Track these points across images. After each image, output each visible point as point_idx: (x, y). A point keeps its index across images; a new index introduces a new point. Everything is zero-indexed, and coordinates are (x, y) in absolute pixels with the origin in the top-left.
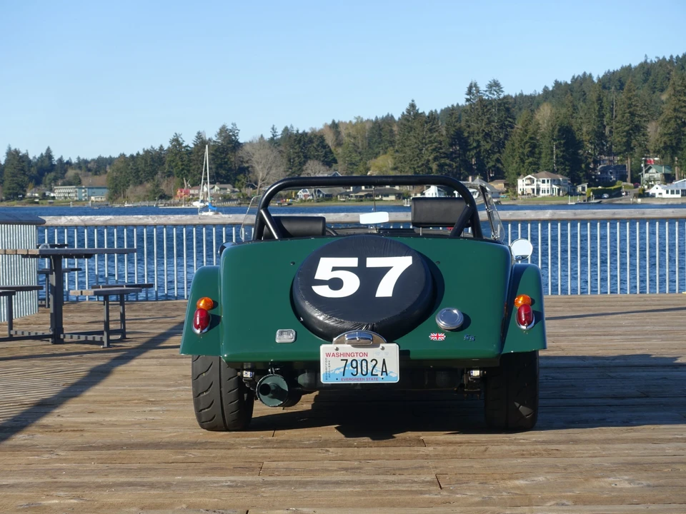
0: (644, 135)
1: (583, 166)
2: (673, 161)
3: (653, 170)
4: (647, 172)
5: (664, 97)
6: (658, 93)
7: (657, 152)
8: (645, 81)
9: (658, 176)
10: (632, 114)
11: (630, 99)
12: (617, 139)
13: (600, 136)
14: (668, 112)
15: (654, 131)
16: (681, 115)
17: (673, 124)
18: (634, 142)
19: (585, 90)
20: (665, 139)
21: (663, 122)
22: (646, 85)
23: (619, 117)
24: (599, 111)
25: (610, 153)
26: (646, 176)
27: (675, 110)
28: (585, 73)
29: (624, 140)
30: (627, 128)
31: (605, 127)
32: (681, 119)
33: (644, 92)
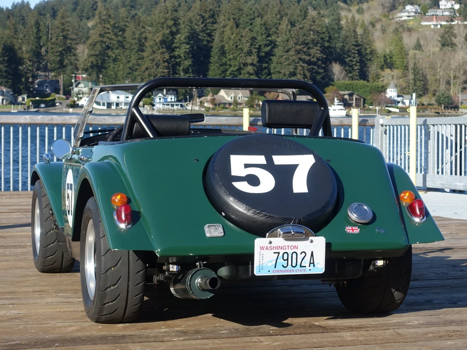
0: (74, 55)
1: (23, 80)
2: (98, 77)
3: (81, 85)
4: (76, 86)
5: (90, 24)
6: (85, 20)
7: (86, 70)
8: (74, 10)
9: (86, 90)
10: (65, 37)
11: (63, 24)
12: (52, 58)
13: (37, 55)
14: (94, 36)
15: (83, 52)
16: (105, 40)
17: (98, 47)
18: (66, 62)
19: (25, 15)
20: (92, 59)
21: (90, 45)
22: (75, 13)
23: (54, 40)
24: (37, 33)
25: (45, 69)
26: (76, 90)
27: (101, 35)
28: (23, 2)
29: (58, 59)
30: (60, 49)
31: (41, 47)
32: (105, 43)
33: (73, 19)
